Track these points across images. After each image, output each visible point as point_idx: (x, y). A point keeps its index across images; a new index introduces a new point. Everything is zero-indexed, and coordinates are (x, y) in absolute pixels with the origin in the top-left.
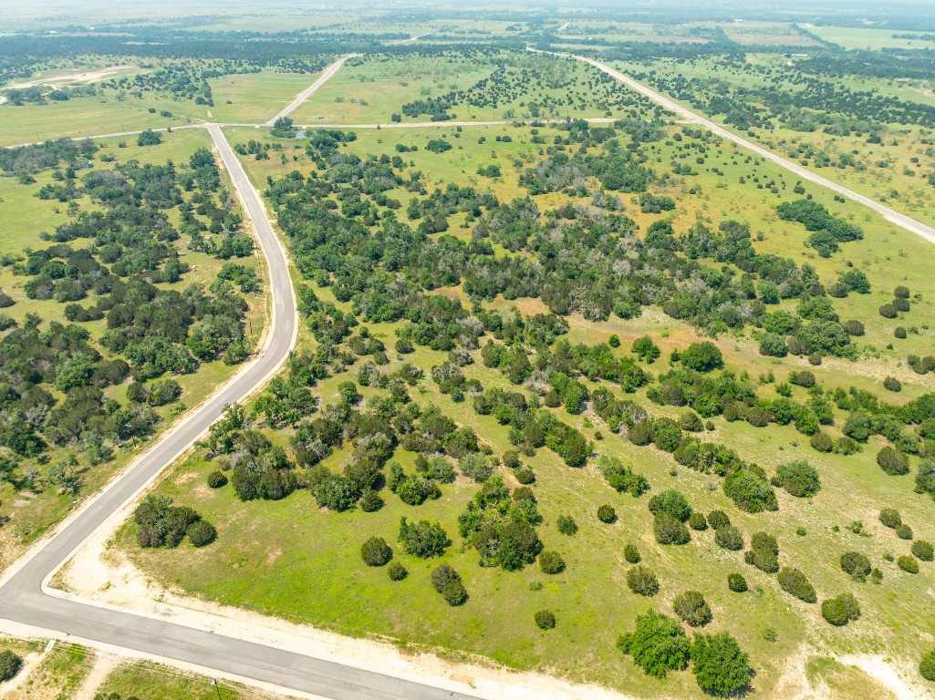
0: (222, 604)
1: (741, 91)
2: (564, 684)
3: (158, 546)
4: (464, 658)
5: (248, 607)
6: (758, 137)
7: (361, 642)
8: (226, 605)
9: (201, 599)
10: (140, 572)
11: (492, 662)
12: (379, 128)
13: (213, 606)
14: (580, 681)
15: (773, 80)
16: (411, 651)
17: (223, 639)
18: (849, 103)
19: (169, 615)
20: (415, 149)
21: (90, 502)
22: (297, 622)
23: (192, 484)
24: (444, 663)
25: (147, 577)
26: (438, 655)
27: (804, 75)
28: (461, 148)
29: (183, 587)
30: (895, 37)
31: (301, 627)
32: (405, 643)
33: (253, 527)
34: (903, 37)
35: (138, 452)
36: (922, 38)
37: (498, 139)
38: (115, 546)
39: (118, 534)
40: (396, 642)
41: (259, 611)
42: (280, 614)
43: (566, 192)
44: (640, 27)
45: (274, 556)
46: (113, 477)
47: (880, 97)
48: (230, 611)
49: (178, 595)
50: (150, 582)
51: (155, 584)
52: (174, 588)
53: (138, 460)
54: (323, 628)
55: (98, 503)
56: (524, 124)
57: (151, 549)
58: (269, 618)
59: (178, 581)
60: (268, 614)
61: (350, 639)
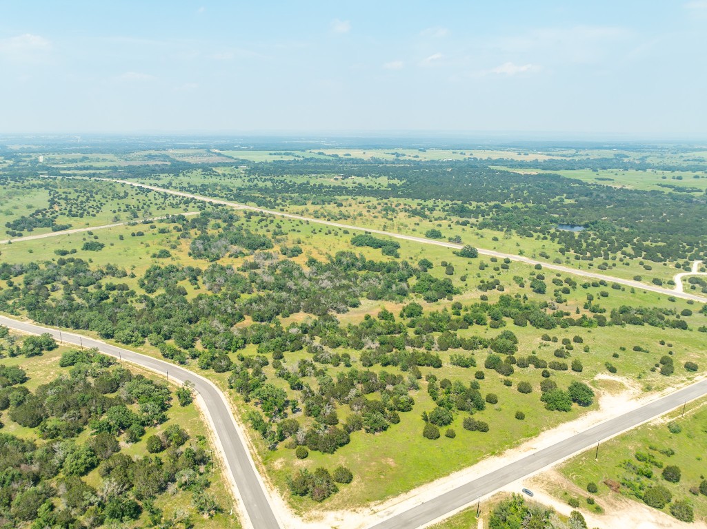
0: (406, 492)
1: (240, 189)
2: (553, 430)
3: (328, 496)
4: (518, 443)
5: (420, 485)
6: (287, 211)
7: (480, 463)
8: (409, 491)
9: (393, 497)
10: (341, 511)
11: (527, 439)
12: (10, 243)
13: (403, 496)
14: (556, 426)
15: (249, 181)
16: (500, 454)
17: (432, 501)
18: (303, 188)
19: (392, 513)
20: (74, 251)
21: (241, 508)
22: (448, 475)
23: (287, 464)
24: (515, 450)
25: (349, 510)
26: (510, 448)
27: (263, 177)
28: (112, 245)
29: (375, 500)
30: (271, 154)
31: (451, 475)
32: (494, 453)
33: (359, 459)
34: (275, 154)
35: (220, 471)
36: (284, 154)
37: (133, 235)
38: (304, 512)
39: (293, 507)
40: (492, 455)
41: (426, 483)
42: (436, 477)
43: (230, 256)
44: (110, 156)
45: (391, 462)
46: (229, 490)
47: (315, 185)
48: (413, 492)
49: (380, 504)
50: (355, 511)
51: (358, 510)
52: (372, 504)
53: (228, 474)
54: (460, 469)
55: (247, 505)
56: (137, 223)
57: (327, 500)
58: (435, 482)
59: (368, 500)
60: (432, 480)
61: (475, 466)
